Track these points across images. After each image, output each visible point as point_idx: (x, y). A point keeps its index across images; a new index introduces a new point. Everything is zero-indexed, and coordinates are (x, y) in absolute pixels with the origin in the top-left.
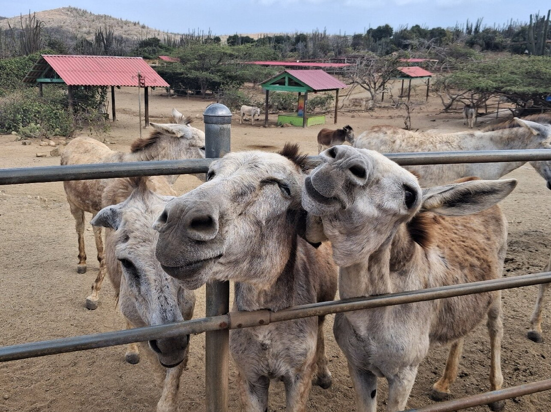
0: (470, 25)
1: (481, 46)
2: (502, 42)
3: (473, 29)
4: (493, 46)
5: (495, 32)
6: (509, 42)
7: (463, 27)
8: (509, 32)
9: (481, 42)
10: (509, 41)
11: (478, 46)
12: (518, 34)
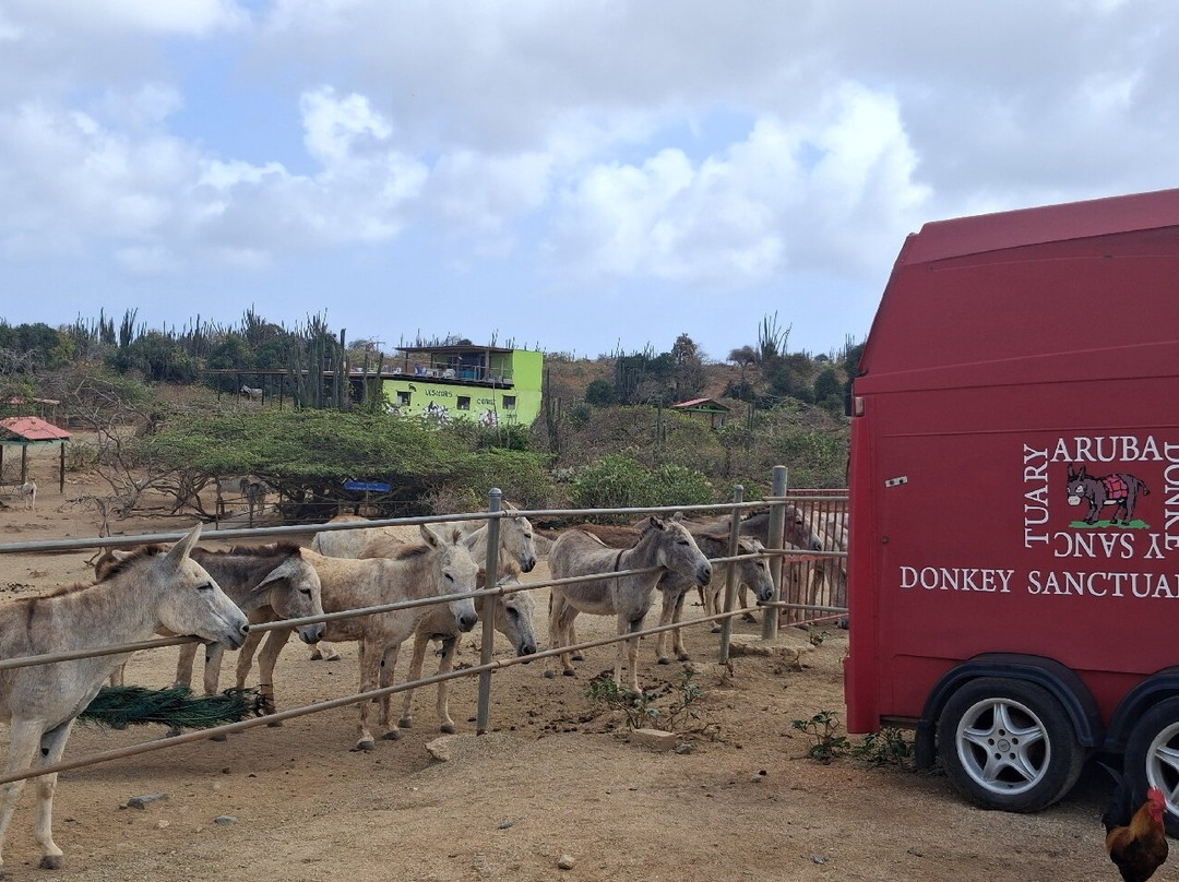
0: (107, 323)
1: (143, 370)
2: (188, 364)
3: (117, 331)
4: (168, 370)
5: (168, 340)
6: (202, 366)
7: (91, 324)
8: (196, 343)
9: (141, 361)
10: (201, 363)
11: (138, 371)
12: (220, 351)
